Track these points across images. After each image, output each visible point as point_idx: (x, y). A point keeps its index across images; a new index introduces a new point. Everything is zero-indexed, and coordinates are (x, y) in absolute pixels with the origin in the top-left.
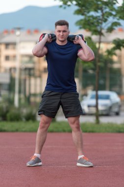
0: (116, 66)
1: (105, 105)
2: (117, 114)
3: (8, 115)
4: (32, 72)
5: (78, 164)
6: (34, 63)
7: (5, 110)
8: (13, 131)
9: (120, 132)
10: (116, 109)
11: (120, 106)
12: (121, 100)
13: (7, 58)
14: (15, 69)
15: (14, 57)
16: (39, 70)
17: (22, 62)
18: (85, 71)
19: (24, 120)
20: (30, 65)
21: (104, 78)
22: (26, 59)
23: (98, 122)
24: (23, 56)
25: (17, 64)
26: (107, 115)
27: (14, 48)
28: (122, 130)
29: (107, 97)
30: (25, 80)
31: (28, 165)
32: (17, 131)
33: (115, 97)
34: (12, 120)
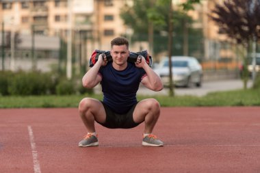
0: (196, 26)
1: (182, 75)
2: (198, 85)
3: (58, 87)
4: (88, 35)
5: (145, 144)
6: (92, 24)
7: (53, 81)
8: (63, 107)
9: (200, 106)
10: (196, 80)
11: (201, 76)
12: (203, 69)
13: (57, 18)
14: (66, 31)
15: (66, 16)
16: (98, 32)
17: (76, 23)
18: (157, 32)
19: (78, 93)
20: (87, 27)
21: (181, 41)
22: (82, 19)
23: (172, 94)
24: (78, 15)
25: (69, 25)
26: (185, 87)
27: (66, 6)
28: (203, 104)
29: (185, 65)
30: (80, 46)
31: (81, 145)
32: (69, 106)
33: (194, 64)
34: (63, 93)
